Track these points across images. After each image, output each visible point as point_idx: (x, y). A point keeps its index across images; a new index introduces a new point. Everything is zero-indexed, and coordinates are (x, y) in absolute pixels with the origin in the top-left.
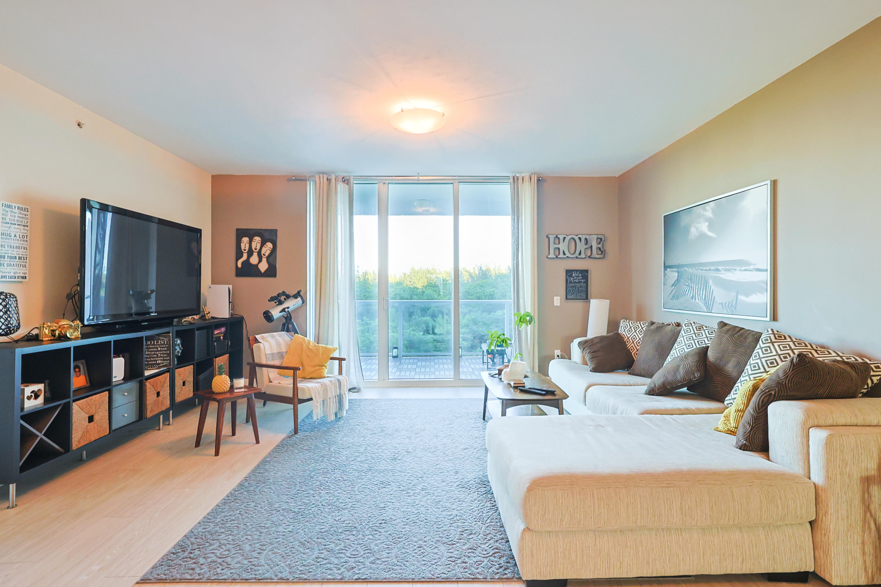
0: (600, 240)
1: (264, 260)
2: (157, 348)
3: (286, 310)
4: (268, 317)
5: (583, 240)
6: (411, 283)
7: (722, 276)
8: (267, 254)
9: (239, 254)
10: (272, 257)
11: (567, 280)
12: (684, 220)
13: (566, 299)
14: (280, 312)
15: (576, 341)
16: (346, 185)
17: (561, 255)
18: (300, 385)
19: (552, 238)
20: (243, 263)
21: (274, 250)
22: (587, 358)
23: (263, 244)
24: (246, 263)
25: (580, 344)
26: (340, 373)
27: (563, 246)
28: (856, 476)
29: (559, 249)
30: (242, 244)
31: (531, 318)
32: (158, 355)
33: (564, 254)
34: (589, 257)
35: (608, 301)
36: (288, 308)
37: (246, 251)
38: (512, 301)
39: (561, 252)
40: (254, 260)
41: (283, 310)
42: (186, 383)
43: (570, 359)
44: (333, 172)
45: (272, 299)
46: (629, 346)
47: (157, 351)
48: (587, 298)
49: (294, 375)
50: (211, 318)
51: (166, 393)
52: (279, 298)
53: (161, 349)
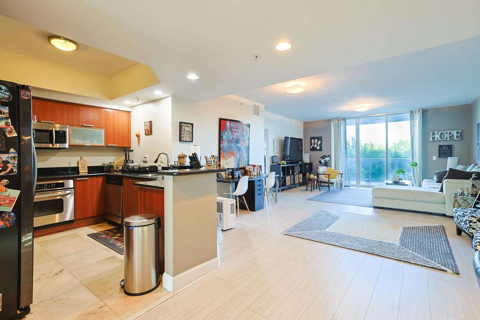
1: (318, 146)
4: (320, 162)
5: (448, 133)
8: (319, 144)
9: (311, 144)
11: (439, 150)
13: (439, 157)
16: (344, 121)
18: (330, 179)
19: (431, 133)
20: (312, 147)
21: (321, 143)
22: (436, 178)
23: (318, 141)
26: (342, 178)
27: (437, 136)
29: (435, 137)
30: (312, 141)
31: (417, 164)
33: (438, 139)
35: (457, 158)
37: (313, 143)
40: (316, 146)
41: (325, 161)
42: (301, 178)
44: (340, 117)
45: (321, 157)
49: (329, 176)
50: (305, 163)
51: (298, 179)
52: (323, 157)
53: (297, 169)
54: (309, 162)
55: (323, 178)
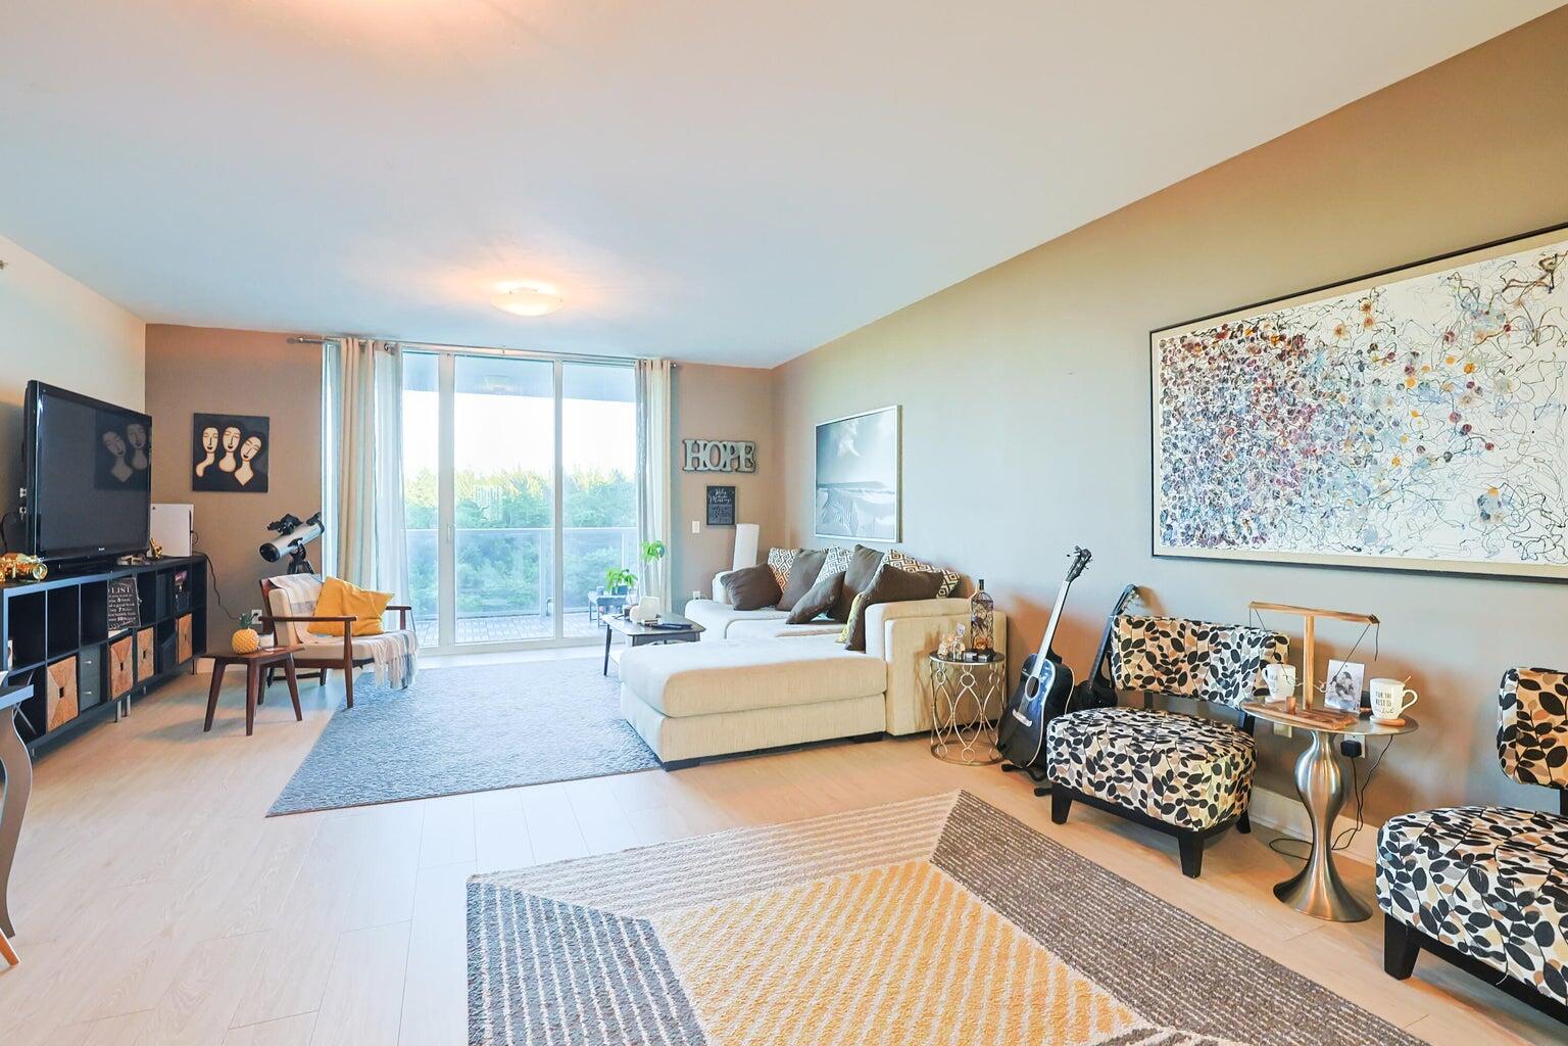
0: (749, 449)
1: (246, 465)
2: (116, 599)
3: (299, 542)
4: (268, 553)
5: (728, 448)
6: (421, 499)
7: (864, 498)
8: (251, 456)
9: (199, 454)
10: (260, 462)
11: (708, 500)
12: (833, 434)
13: (708, 524)
14: (289, 546)
15: (719, 576)
16: (389, 355)
17: (701, 467)
18: (355, 642)
19: (689, 444)
20: (207, 470)
21: (263, 450)
22: (731, 595)
23: (243, 439)
24: (213, 469)
25: (723, 578)
26: (403, 626)
27: (704, 456)
28: (911, 652)
29: (698, 459)
30: (204, 439)
31: (663, 548)
32: (118, 609)
33: (705, 465)
34: (736, 470)
35: (757, 527)
36: (301, 539)
37: (213, 450)
38: (637, 528)
39: (701, 463)
40: (228, 464)
41: (294, 543)
42: (147, 655)
43: (712, 599)
44: (369, 335)
45: (272, 527)
46: (778, 578)
47: (117, 603)
48: (733, 523)
49: (347, 628)
50: (166, 557)
51: (129, 665)
52: (286, 525)
53: (122, 601)
54: (187, 554)
55: (304, 638)
